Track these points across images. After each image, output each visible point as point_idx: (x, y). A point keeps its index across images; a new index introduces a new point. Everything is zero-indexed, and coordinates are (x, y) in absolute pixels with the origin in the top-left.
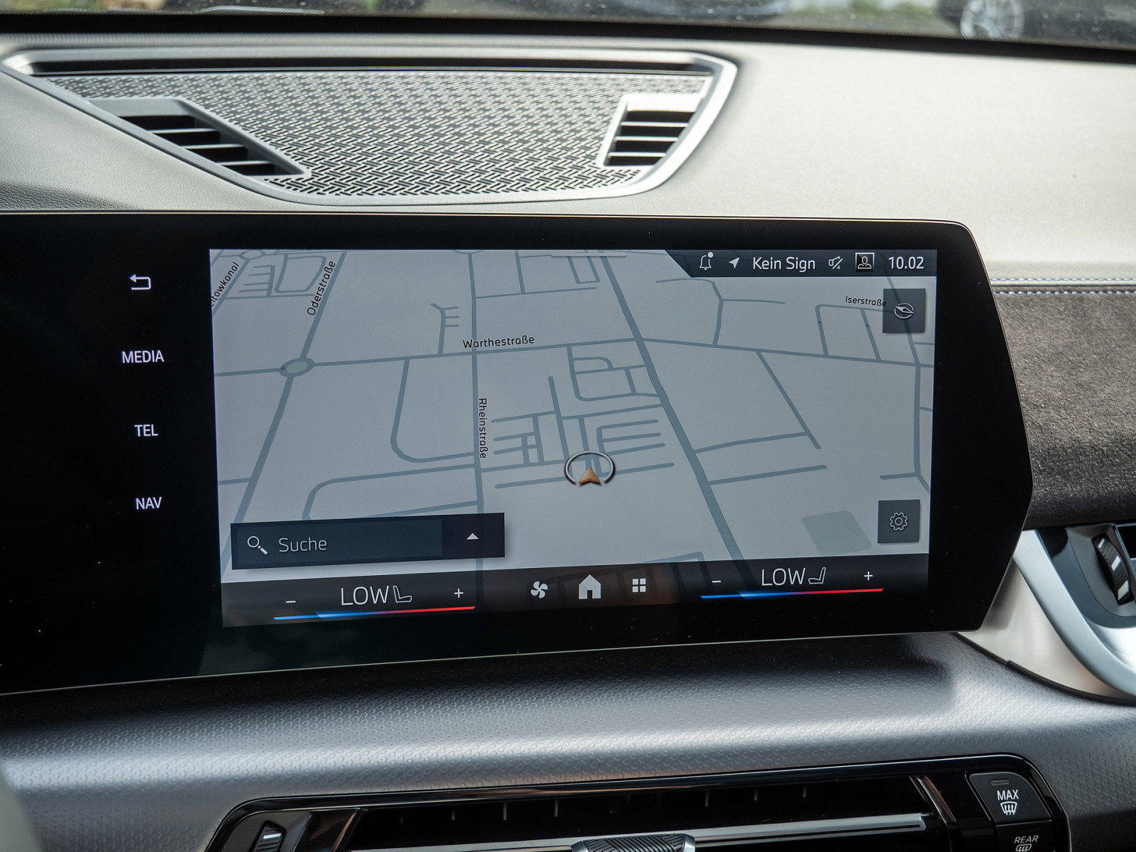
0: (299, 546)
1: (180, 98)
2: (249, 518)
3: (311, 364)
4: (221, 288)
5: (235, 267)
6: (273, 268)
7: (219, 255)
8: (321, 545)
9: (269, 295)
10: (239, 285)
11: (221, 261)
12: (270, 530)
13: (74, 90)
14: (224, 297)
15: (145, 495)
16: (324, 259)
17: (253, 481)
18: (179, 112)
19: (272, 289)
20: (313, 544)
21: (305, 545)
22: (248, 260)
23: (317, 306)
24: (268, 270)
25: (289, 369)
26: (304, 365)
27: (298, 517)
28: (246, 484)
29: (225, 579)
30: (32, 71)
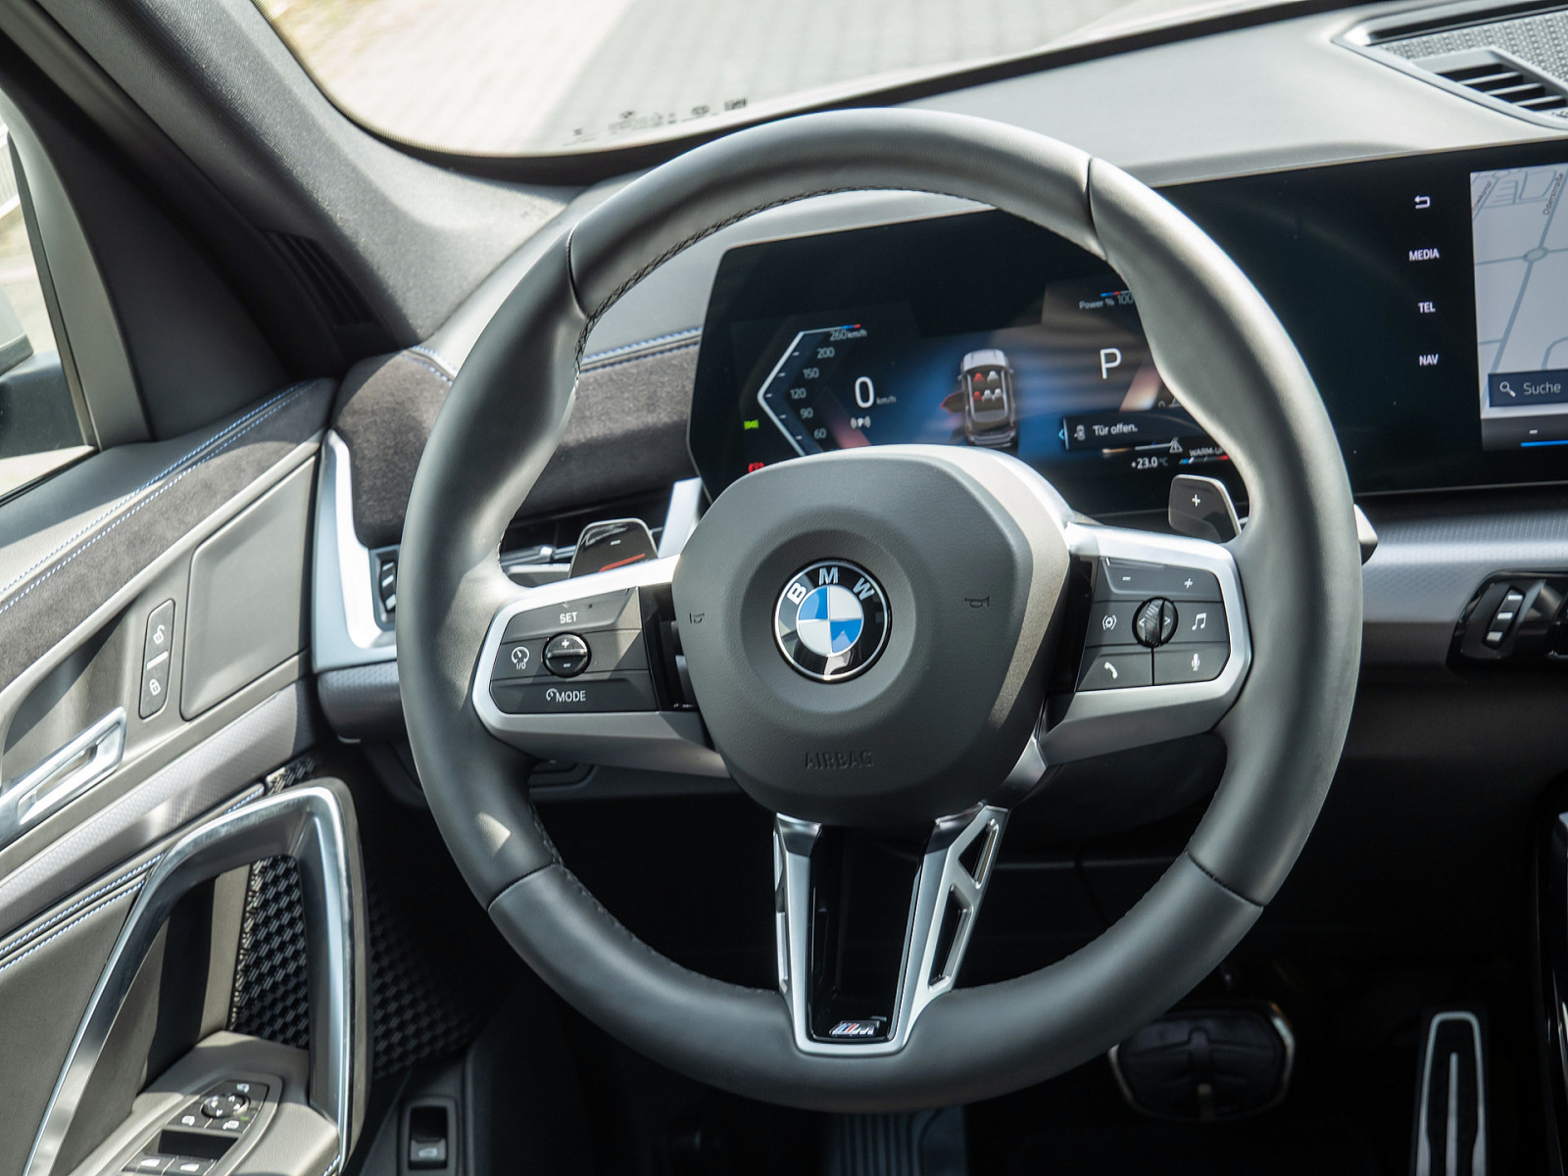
0: (1540, 389)
1: (1493, 48)
2: (1501, 370)
3: (1546, 252)
4: (1479, 201)
5: (1489, 185)
6: (1517, 183)
7: (1476, 178)
8: (1556, 388)
9: (1514, 202)
10: (1492, 197)
11: (1478, 181)
12: (1517, 379)
13: (1401, 54)
14: (1481, 207)
15: (1426, 353)
16: (1555, 173)
17: (1504, 342)
18: (1490, 61)
19: (1517, 198)
20: (1550, 388)
21: (1544, 389)
22: (1498, 179)
23: (1551, 207)
24: (1514, 184)
25: (1529, 257)
26: (1541, 253)
27: (1537, 367)
28: (1498, 344)
29: (1483, 416)
30: (1368, 41)
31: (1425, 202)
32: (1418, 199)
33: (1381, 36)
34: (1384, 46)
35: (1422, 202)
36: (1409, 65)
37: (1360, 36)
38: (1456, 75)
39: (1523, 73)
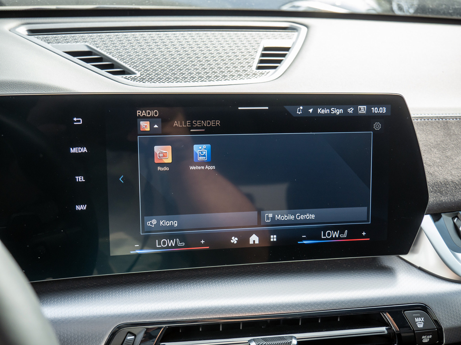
1: (87, 44)
13: (45, 41)
15: (80, 204)
18: (87, 49)
30: (27, 33)
31: (79, 121)
32: (75, 119)
33: (33, 32)
34: (36, 36)
35: (78, 121)
36: (49, 46)
37: (23, 30)
38: (74, 54)
39: (102, 56)
